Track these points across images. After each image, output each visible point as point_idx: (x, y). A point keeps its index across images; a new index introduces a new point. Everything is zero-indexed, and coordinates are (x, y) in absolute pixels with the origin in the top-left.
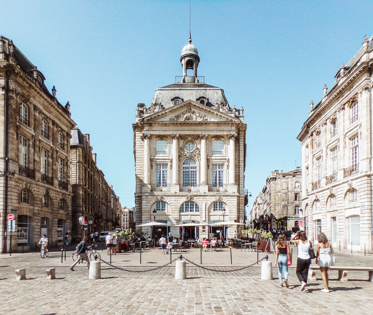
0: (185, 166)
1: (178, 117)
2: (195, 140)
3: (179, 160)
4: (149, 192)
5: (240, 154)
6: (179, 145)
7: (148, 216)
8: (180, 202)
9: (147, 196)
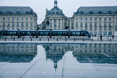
2: (56, 20)
3: (54, 23)
6: (53, 20)
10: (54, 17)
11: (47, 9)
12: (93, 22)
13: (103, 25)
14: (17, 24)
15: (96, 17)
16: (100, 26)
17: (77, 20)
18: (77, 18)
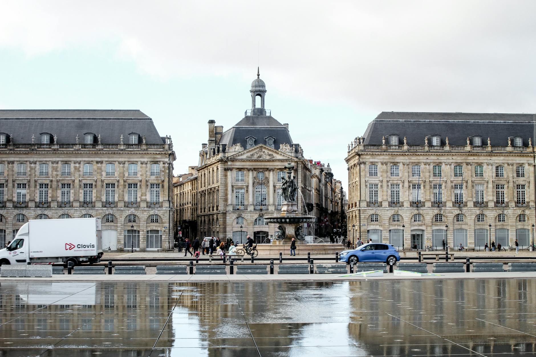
0: (257, 190)
1: (252, 155)
2: (265, 171)
3: (253, 186)
4: (232, 210)
5: (299, 181)
6: (253, 175)
7: (231, 228)
8: (254, 218)
9: (230, 213)
10: (255, 157)
11: (212, 122)
12: (449, 184)
13: (491, 198)
14: (82, 191)
15: (459, 159)
16: (480, 204)
17: (376, 174)
18: (373, 163)
